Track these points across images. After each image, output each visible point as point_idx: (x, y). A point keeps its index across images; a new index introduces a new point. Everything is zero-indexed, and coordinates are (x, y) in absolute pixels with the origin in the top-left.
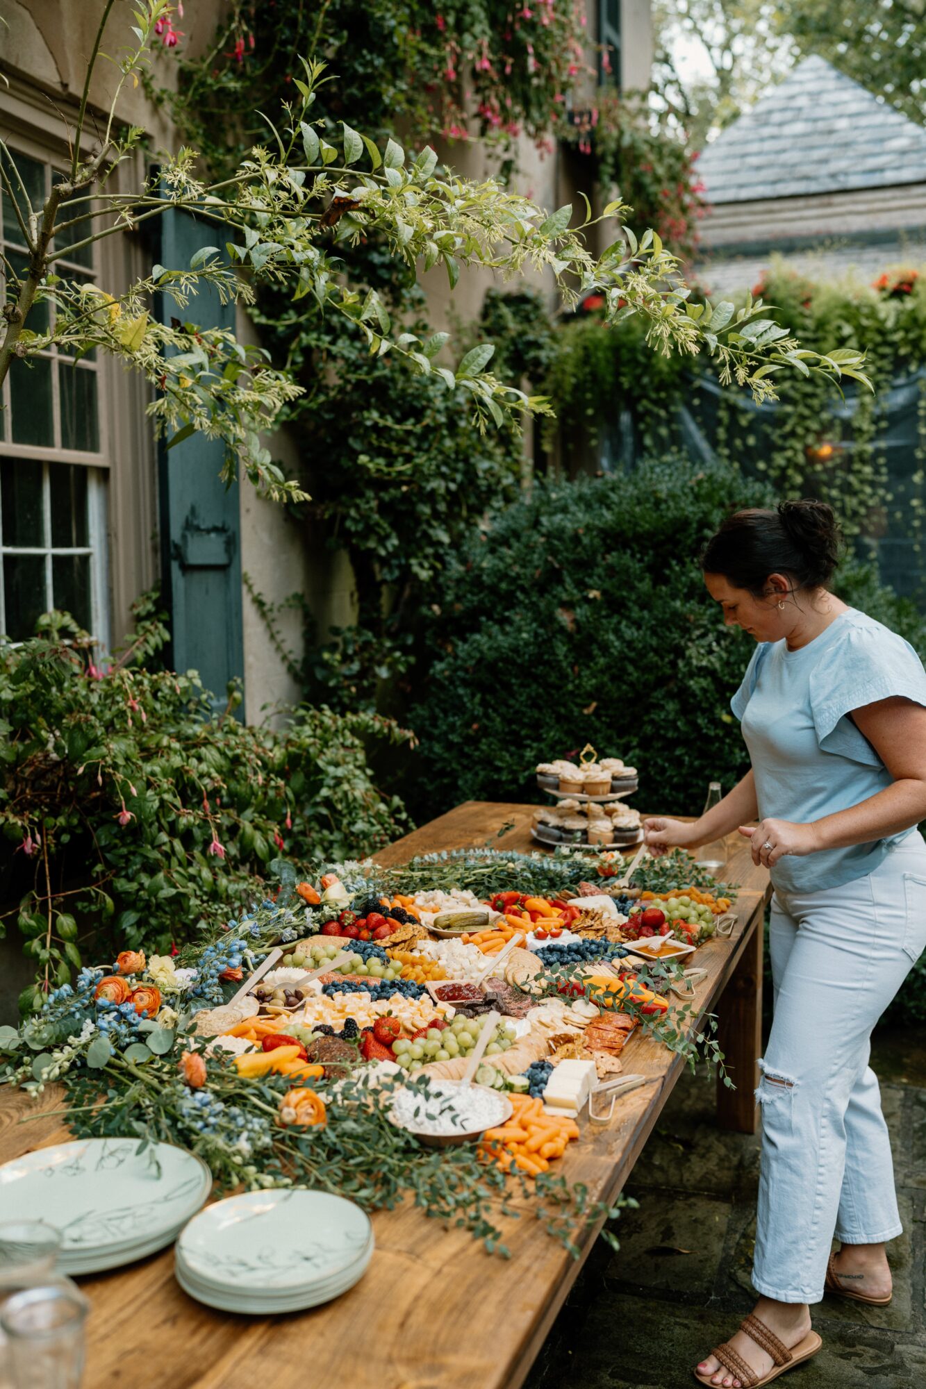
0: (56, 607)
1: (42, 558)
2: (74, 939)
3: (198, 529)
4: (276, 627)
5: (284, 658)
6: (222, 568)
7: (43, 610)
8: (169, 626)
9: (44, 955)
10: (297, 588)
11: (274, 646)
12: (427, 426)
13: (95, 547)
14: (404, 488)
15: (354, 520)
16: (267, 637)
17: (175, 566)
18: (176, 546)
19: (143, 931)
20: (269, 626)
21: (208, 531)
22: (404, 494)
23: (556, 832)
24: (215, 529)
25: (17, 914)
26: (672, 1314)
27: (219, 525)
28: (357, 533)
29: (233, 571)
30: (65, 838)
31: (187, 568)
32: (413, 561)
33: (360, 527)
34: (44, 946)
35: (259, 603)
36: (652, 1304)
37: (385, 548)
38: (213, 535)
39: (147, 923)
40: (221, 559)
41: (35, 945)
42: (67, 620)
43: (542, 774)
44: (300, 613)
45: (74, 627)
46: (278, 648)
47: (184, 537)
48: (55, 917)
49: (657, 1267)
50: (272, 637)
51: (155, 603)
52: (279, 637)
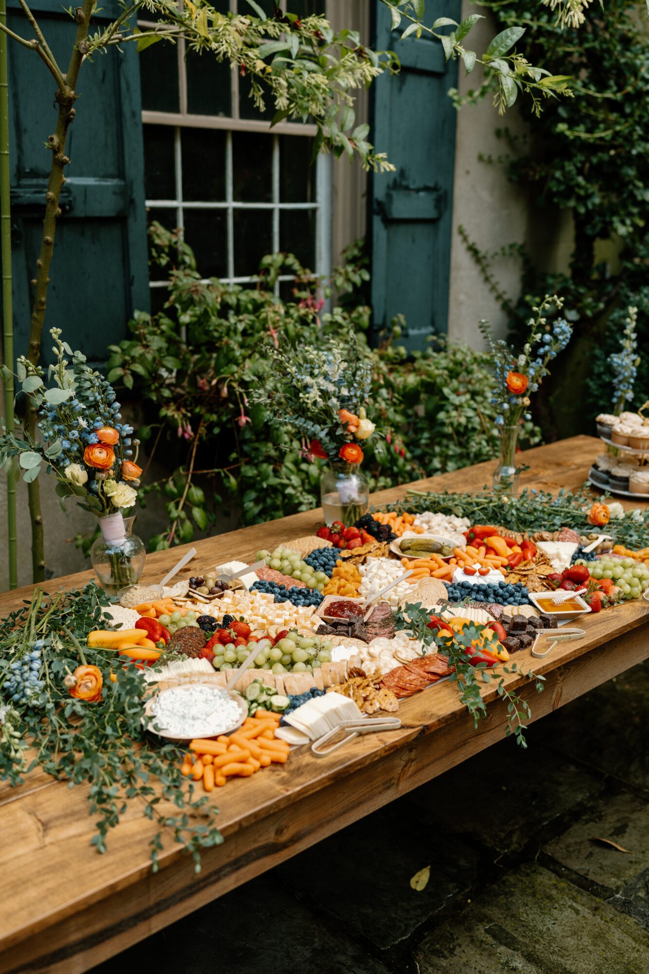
0: (282, 250)
1: (270, 212)
2: (203, 506)
3: (407, 188)
4: (489, 272)
5: (499, 297)
6: (432, 222)
7: (270, 252)
8: (369, 268)
9: (175, 514)
10: (519, 237)
11: (488, 287)
12: (628, 94)
13: (322, 203)
14: (612, 152)
15: (558, 181)
16: (482, 278)
17: (377, 221)
18: (379, 203)
19: (260, 507)
20: (483, 270)
21: (418, 190)
22: (611, 157)
23: (604, 476)
24: (426, 189)
25: (167, 482)
26: (574, 899)
27: (431, 184)
28: (558, 193)
29: (442, 224)
30: (216, 431)
31: (390, 222)
32: (615, 219)
33: (562, 188)
34: (177, 508)
35: (473, 250)
36: (563, 885)
37: (586, 206)
38: (422, 194)
39: (264, 501)
40: (431, 213)
41: (172, 505)
42: (291, 260)
43: (602, 424)
44: (520, 260)
45: (297, 266)
46: (493, 289)
47: (389, 196)
48: (190, 487)
49: (591, 854)
50: (487, 279)
51: (360, 249)
52: (493, 280)
